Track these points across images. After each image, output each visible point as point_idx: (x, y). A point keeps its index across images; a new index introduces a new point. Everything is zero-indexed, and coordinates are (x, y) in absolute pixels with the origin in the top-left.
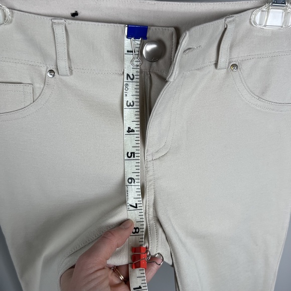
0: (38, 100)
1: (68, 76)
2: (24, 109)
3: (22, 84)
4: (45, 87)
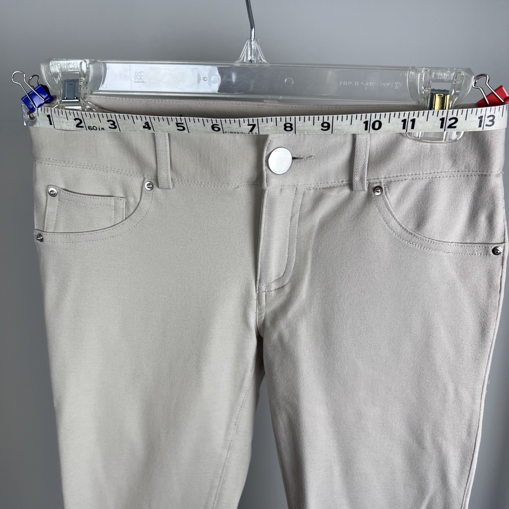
0: (131, 217)
1: (169, 189)
2: (114, 227)
3: (113, 198)
4: (142, 202)
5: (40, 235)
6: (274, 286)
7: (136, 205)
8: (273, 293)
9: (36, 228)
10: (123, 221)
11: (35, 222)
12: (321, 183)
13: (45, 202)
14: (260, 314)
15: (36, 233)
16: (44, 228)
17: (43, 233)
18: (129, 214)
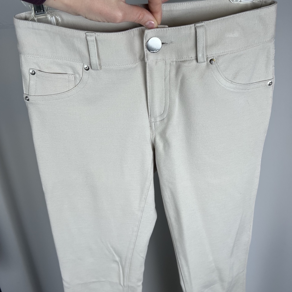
0: (78, 85)
1: (98, 70)
2: (69, 91)
3: (67, 75)
4: (83, 77)
5: (26, 97)
6: (158, 119)
7: (80, 79)
8: (158, 123)
9: (24, 93)
10: (73, 88)
11: (24, 89)
12: (179, 58)
13: (29, 78)
14: (153, 135)
15: (25, 96)
16: (29, 93)
17: (29, 96)
18: (77, 84)
